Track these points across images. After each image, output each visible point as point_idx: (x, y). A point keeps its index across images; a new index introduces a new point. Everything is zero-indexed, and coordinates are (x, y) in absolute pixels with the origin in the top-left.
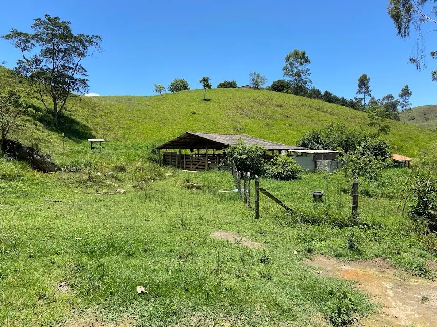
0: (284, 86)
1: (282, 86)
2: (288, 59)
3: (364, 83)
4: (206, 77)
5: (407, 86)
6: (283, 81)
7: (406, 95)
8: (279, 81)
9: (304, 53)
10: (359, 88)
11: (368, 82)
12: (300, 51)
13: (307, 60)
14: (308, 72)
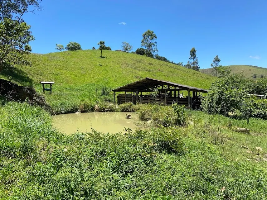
0: (144, 52)
1: (143, 52)
2: (144, 35)
3: (193, 53)
4: (103, 41)
5: (217, 56)
6: (143, 49)
7: (217, 61)
8: (141, 49)
9: (153, 33)
10: (190, 56)
11: (196, 52)
12: (151, 30)
13: (155, 36)
14: (156, 44)
